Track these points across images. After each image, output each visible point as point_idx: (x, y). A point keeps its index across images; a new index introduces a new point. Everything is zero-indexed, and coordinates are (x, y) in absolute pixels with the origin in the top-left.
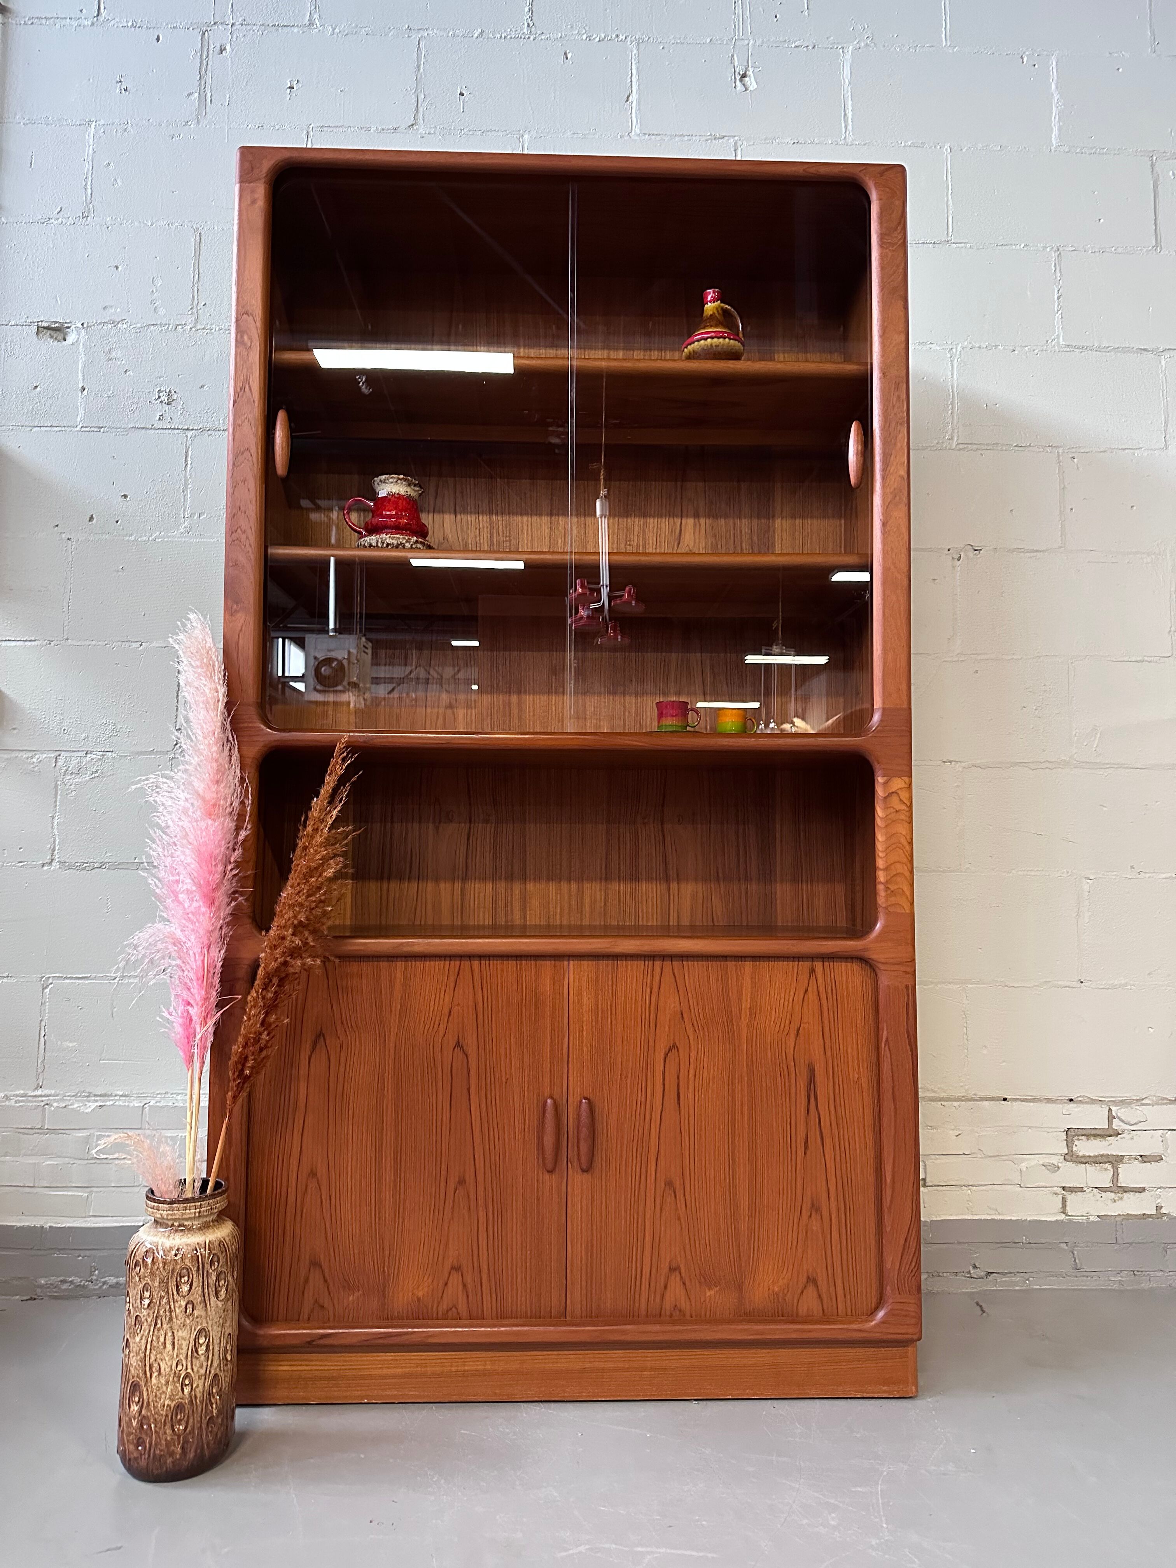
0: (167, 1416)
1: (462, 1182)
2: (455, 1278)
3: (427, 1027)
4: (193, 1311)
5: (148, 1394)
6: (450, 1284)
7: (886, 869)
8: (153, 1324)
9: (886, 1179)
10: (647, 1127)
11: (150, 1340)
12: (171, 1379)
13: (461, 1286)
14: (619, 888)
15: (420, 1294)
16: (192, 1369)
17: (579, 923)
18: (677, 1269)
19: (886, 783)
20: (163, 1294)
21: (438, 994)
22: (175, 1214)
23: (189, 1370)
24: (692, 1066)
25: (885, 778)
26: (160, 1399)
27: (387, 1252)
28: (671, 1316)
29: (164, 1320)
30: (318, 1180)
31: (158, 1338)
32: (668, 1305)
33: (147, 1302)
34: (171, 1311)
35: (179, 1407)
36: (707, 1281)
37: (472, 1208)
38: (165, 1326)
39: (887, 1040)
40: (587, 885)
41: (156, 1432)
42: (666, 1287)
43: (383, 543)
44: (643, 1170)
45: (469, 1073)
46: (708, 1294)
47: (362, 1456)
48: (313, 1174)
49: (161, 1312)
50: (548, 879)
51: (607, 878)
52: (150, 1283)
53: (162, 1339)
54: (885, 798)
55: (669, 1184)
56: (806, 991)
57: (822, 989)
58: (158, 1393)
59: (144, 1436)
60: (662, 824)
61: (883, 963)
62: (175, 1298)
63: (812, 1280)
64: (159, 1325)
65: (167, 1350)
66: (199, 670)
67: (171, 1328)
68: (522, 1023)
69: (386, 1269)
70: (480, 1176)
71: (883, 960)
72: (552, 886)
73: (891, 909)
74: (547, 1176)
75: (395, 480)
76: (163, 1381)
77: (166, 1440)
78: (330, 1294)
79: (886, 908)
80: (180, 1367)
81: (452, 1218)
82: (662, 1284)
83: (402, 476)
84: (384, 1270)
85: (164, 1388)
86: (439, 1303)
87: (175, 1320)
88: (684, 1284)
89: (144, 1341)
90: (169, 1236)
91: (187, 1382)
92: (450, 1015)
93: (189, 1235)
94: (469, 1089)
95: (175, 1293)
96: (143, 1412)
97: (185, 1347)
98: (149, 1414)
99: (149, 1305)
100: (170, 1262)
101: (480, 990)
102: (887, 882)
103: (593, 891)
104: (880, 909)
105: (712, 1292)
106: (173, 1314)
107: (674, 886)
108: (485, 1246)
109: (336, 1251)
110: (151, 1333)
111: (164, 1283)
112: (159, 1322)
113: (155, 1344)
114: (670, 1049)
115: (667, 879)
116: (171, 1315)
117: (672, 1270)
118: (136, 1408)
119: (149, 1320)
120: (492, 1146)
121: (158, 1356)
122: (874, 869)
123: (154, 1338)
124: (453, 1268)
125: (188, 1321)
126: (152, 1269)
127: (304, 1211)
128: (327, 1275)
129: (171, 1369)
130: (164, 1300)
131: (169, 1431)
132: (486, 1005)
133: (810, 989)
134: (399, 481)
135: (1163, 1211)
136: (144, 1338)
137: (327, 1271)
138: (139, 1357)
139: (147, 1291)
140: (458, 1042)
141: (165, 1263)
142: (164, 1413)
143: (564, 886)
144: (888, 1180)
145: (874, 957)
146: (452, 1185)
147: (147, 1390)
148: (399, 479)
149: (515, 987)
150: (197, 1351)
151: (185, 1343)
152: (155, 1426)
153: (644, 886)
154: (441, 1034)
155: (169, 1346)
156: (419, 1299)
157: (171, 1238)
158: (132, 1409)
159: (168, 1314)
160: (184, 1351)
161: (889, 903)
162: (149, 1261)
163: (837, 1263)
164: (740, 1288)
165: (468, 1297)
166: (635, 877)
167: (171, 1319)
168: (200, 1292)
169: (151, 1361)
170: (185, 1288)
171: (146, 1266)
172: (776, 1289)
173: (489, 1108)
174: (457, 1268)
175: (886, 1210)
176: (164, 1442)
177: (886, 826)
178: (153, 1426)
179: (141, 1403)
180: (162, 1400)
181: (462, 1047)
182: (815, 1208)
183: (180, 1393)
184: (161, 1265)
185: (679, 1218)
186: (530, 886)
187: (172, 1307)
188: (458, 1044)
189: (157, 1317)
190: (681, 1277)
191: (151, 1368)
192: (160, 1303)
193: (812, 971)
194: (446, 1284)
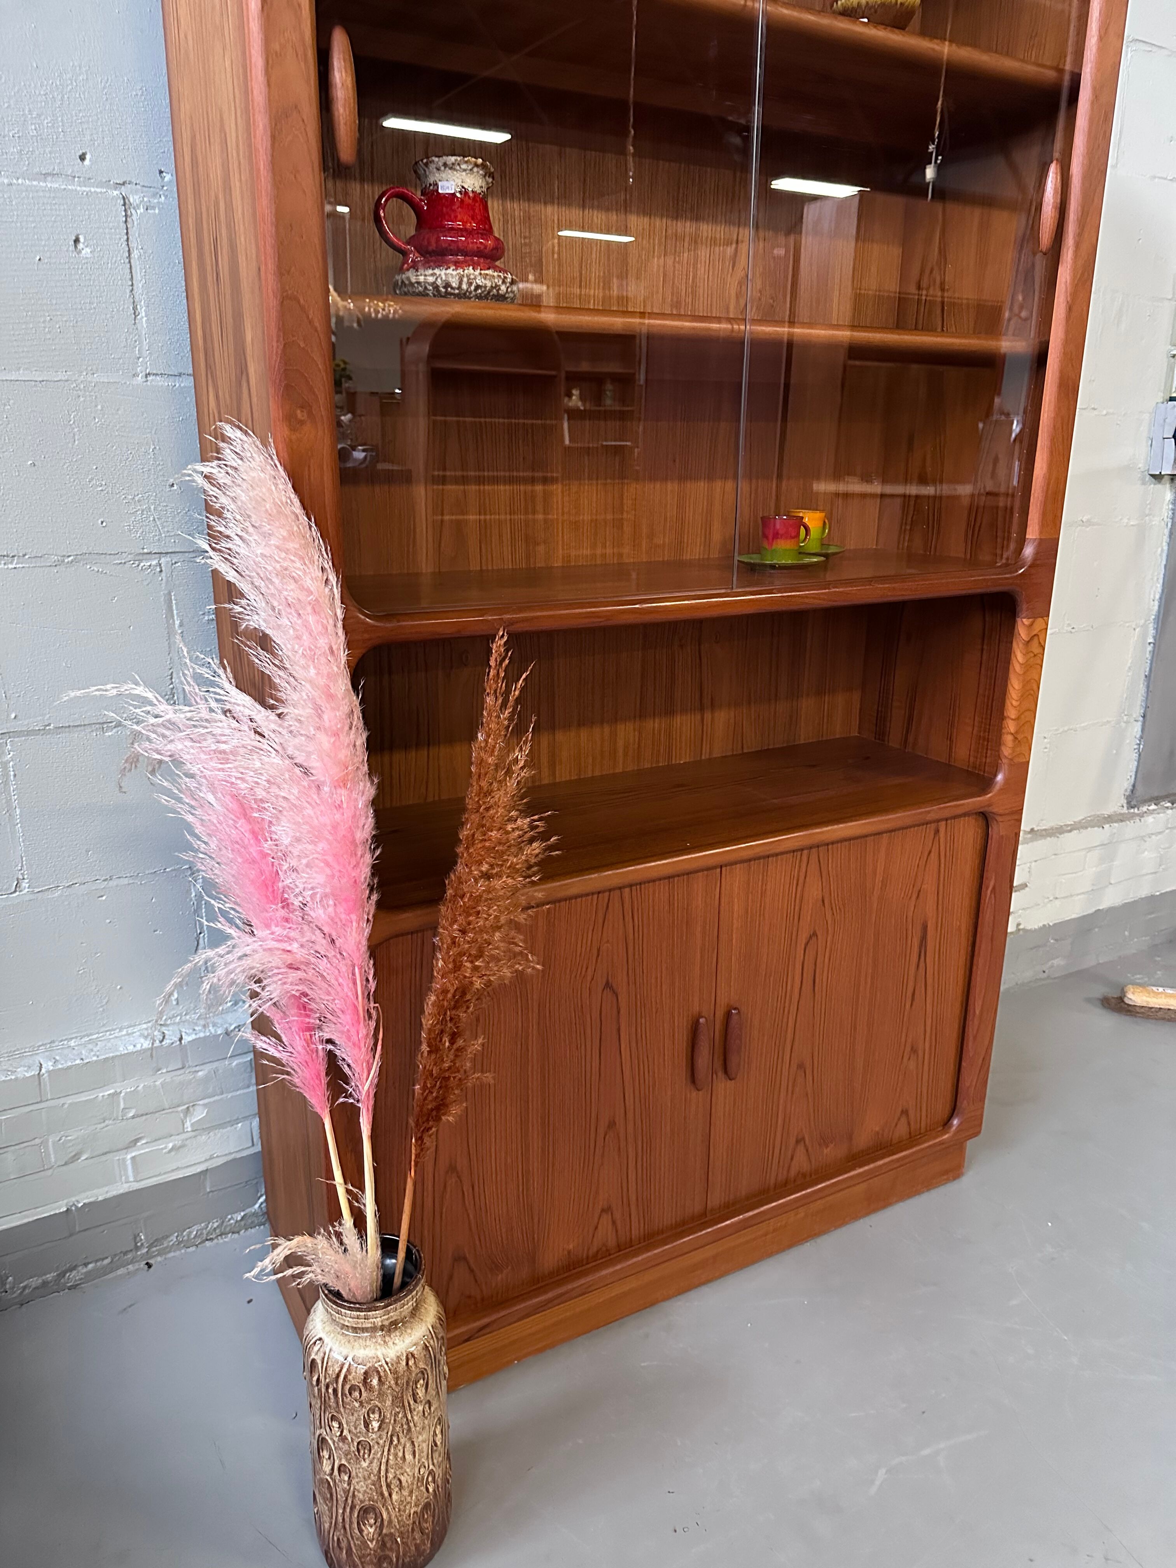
0: (414, 1522)
1: (612, 1124)
2: (606, 1219)
3: (573, 976)
4: (430, 1408)
5: (388, 1513)
6: (600, 1227)
7: (1017, 719)
8: (387, 1444)
9: (974, 1011)
10: (785, 1020)
11: (384, 1460)
12: (415, 1487)
13: (610, 1227)
14: (653, 725)
15: (571, 1247)
16: (433, 1464)
17: (611, 772)
18: (803, 1139)
19: (1031, 625)
20: (397, 1410)
21: (585, 935)
22: (392, 1317)
23: (431, 1467)
24: (828, 950)
25: (1031, 620)
26: (405, 1511)
27: (536, 1220)
28: (795, 1181)
29: (401, 1435)
30: (457, 1173)
31: (396, 1455)
32: (793, 1173)
33: (375, 1425)
34: (408, 1423)
35: (427, 1506)
36: (824, 1141)
37: (622, 1146)
38: (402, 1441)
39: (994, 888)
40: (621, 728)
41: (403, 1543)
42: (792, 1159)
43: (470, 284)
44: (780, 1060)
45: (619, 1012)
46: (825, 1151)
47: (580, 1441)
48: (452, 1168)
49: (397, 1429)
50: (580, 724)
51: (641, 714)
52: (379, 1405)
53: (400, 1454)
54: (1028, 642)
55: (801, 1066)
56: (930, 852)
57: (942, 848)
58: (402, 1507)
59: (387, 1553)
60: (699, 645)
61: (1001, 815)
62: (412, 1407)
63: (905, 1112)
64: (395, 1442)
65: (408, 1461)
66: (291, 545)
67: (410, 1439)
68: (673, 945)
69: (536, 1236)
70: (630, 1115)
71: (1001, 812)
72: (584, 733)
73: (1016, 760)
74: (694, 1094)
75: (470, 167)
76: (406, 1493)
77: (416, 1545)
78: (476, 1281)
79: (1011, 760)
80: (422, 1471)
81: (602, 1164)
82: (790, 1157)
83: (480, 161)
84: (534, 1238)
85: (409, 1499)
86: (588, 1249)
87: (413, 1429)
88: (807, 1151)
89: (375, 1465)
90: (385, 1342)
91: (430, 1479)
92: (598, 956)
93: (409, 1331)
94: (619, 1030)
95: (412, 1402)
96: (384, 1531)
97: (425, 1450)
98: (392, 1531)
99: (380, 1427)
100: (403, 1375)
101: (631, 920)
102: (1017, 732)
103: (626, 732)
104: (1005, 761)
105: (829, 1149)
106: (412, 1424)
107: (708, 716)
108: (634, 1179)
109: (482, 1238)
110: (386, 1453)
111: (399, 1400)
112: (395, 1439)
113: (391, 1462)
114: (811, 937)
115: (702, 709)
116: (409, 1426)
117: (798, 1142)
118: (372, 1530)
119: (381, 1442)
120: (642, 1081)
121: (398, 1473)
122: (1002, 717)
123: (391, 1457)
124: (603, 1210)
125: (426, 1422)
126: (380, 1389)
127: (444, 1210)
128: (473, 1266)
129: (414, 1477)
130: (400, 1415)
131: (417, 1535)
132: (636, 935)
133: (933, 850)
134: (475, 169)
135: (1021, 927)
136: (375, 1461)
137: (472, 1262)
138: (369, 1481)
139: (373, 1413)
140: (607, 983)
141: (396, 1379)
142: (411, 1521)
143: (597, 730)
144: (977, 1012)
145: (995, 810)
146: (601, 1131)
147: (387, 1509)
148: (476, 165)
149: (667, 908)
150: (436, 1445)
151: (425, 1445)
152: (402, 1538)
153: (678, 720)
154: (589, 978)
155: (409, 1457)
156: (569, 1252)
157: (390, 1343)
158: (365, 1533)
159: (405, 1427)
160: (425, 1454)
161: (1015, 754)
162: (375, 1382)
163: (925, 1091)
164: (850, 1138)
165: (617, 1231)
166: (669, 711)
167: (409, 1430)
168: (435, 1387)
169: (389, 1480)
170: (421, 1392)
171: (370, 1389)
172: (877, 1129)
173: (639, 1044)
174: (607, 1210)
175: (971, 1038)
176: (413, 1548)
177: (1024, 673)
178: (399, 1540)
179: (378, 1524)
180: (407, 1511)
181: (611, 988)
182: (914, 1050)
183: (426, 1494)
184: (392, 1382)
185: (807, 1095)
186: (560, 736)
187: (409, 1418)
188: (608, 985)
189: (392, 1436)
190: (805, 1145)
191: (388, 1486)
192: (395, 1420)
193: (937, 831)
194: (596, 1228)
